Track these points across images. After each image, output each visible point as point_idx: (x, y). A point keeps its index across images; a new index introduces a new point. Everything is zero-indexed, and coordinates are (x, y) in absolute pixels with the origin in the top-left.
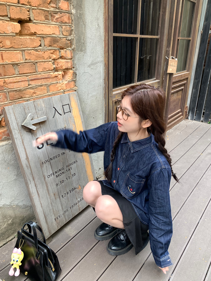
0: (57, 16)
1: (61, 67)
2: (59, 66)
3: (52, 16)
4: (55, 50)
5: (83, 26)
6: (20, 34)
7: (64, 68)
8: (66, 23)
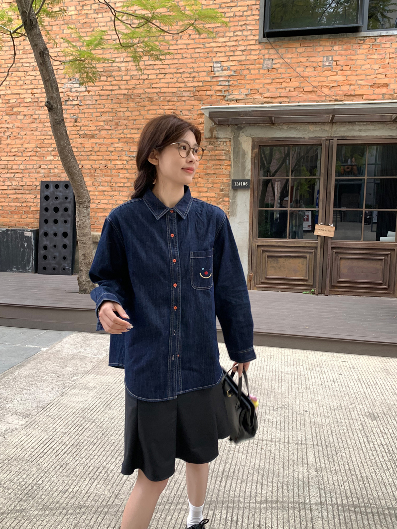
0: (222, 203)
3: (219, 203)
5: (236, 207)
8: (226, 205)
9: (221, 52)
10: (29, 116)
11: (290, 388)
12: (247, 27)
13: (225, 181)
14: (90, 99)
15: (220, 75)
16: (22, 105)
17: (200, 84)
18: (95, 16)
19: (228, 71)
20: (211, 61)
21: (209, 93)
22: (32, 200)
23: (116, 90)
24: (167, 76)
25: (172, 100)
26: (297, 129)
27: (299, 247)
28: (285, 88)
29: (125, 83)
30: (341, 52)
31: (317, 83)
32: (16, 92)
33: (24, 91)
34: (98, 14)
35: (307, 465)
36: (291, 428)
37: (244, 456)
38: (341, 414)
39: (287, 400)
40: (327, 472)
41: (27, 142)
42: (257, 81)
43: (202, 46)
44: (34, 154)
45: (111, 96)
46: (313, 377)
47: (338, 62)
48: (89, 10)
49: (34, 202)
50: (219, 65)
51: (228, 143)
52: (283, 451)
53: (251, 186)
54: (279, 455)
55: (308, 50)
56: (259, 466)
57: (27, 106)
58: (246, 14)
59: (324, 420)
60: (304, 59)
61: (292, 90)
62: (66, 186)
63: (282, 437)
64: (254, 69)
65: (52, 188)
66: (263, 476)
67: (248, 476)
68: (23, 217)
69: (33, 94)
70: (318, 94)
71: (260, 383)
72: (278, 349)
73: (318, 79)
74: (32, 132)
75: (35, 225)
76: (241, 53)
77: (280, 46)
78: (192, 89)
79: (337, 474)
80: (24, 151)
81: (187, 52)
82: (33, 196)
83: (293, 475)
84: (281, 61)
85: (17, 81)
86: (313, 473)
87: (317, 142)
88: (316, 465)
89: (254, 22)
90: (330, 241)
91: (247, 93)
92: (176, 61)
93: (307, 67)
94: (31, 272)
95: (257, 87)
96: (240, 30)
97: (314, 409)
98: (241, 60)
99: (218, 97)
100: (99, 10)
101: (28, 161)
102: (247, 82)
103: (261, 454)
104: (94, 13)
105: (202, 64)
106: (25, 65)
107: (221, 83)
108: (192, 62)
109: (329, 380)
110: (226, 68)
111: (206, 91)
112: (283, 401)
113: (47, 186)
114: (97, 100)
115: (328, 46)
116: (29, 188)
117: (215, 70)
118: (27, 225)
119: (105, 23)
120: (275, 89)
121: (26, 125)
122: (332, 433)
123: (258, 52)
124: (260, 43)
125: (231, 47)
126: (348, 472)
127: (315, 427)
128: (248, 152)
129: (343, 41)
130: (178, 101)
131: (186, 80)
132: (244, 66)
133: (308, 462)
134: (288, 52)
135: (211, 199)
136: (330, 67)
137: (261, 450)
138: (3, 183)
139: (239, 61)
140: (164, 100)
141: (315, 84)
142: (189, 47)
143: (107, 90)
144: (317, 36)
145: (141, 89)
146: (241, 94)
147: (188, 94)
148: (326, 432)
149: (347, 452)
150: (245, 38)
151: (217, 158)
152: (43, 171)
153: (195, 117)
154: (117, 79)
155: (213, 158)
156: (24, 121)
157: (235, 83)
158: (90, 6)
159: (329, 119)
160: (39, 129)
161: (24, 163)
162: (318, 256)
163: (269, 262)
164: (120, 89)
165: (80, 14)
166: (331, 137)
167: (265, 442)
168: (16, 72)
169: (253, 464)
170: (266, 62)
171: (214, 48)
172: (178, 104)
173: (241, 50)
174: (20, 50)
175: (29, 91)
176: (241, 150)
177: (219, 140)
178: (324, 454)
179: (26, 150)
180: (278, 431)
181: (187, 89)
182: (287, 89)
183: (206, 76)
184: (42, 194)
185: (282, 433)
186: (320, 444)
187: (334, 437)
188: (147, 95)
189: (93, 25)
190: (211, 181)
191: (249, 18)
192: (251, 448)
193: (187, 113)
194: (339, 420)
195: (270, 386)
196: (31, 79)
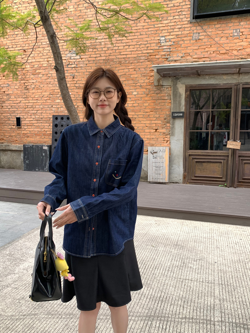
0: (166, 128)
1: (166, 140)
4: (164, 136)
5: (174, 129)
6: (155, 132)
9: (165, 30)
10: (46, 75)
11: (206, 247)
12: (182, 13)
13: (167, 113)
14: (82, 63)
15: (165, 45)
16: (42, 68)
17: (152, 51)
18: (86, 11)
19: (170, 42)
20: (159, 36)
21: (157, 57)
22: (47, 127)
23: (98, 57)
24: (130, 47)
25: (134, 62)
26: (215, 78)
27: (217, 156)
28: (207, 52)
29: (104, 53)
30: (246, 26)
31: (229, 47)
32: (38, 60)
33: (43, 60)
34: (87, 10)
35: (214, 297)
36: (205, 272)
37: (173, 289)
38: (239, 265)
39: (203, 254)
40: (227, 302)
41: (44, 91)
42: (189, 48)
43: (153, 26)
44: (49, 99)
45: (95, 61)
46: (222, 241)
47: (244, 33)
48: (81, 7)
49: (48, 128)
50: (164, 38)
51: (169, 88)
52: (199, 287)
53: (185, 116)
54: (196, 289)
55: (223, 26)
56: (183, 296)
57: (45, 69)
58: (181, 4)
59: (227, 269)
60: (220, 32)
61: (212, 52)
62: (68, 118)
63: (199, 278)
64: (187, 40)
65: (59, 119)
66: (184, 302)
67: (175, 301)
68: (42, 138)
69: (48, 61)
70: (229, 55)
71: (187, 244)
72: (200, 222)
73: (229, 45)
74: (47, 85)
75: (49, 142)
76: (178, 30)
77: (204, 24)
78: (146, 54)
79: (233, 303)
80: (43, 97)
81: (143, 31)
82: (48, 125)
83: (204, 302)
84: (205, 34)
85: (39, 54)
86: (217, 302)
87: (228, 86)
88: (220, 297)
89: (187, 10)
90: (237, 152)
91: (182, 55)
92: (136, 37)
93: (222, 37)
94: (47, 172)
95: (188, 51)
96: (177, 15)
97: (221, 261)
98: (178, 35)
99: (163, 59)
100: (88, 7)
101: (45, 103)
102: (182, 49)
103: (184, 288)
104: (85, 9)
105: (153, 38)
106: (43, 43)
107: (165, 50)
108: (146, 37)
109: (233, 243)
110: (169, 40)
111: (155, 55)
112: (201, 255)
113: (57, 118)
114: (86, 64)
115: (237, 22)
116: (46, 119)
117: (161, 41)
118: (45, 142)
119: (92, 15)
120: (200, 53)
121: (44, 80)
122: (232, 277)
123: (189, 29)
124: (190, 23)
125: (172, 27)
126: (241, 303)
127: (221, 273)
128: (182, 94)
129: (247, 19)
130: (138, 63)
131: (142, 49)
132: (180, 38)
133: (215, 295)
134: (209, 28)
135: (158, 125)
136: (238, 37)
137: (185, 286)
138: (30, 117)
139: (177, 35)
140: (129, 63)
141: (228, 48)
142: (144, 27)
143: (93, 57)
144: (229, 16)
145: (114, 56)
146: (178, 56)
147: (143, 58)
148: (228, 276)
149: (242, 290)
150: (181, 20)
151: (162, 98)
152: (54, 109)
153: (148, 72)
154: (99, 50)
155: (160, 98)
156: (43, 78)
157: (174, 50)
158: (82, 5)
159: (237, 71)
160: (51, 83)
161: (43, 104)
162: (230, 162)
163: (196, 165)
164: (101, 56)
165: (77, 10)
166: (238, 83)
167: (187, 281)
168: (38, 48)
169: (178, 294)
170: (194, 35)
171: (161, 28)
172: (138, 64)
173: (178, 28)
174: (40, 34)
175: (46, 60)
176: (178, 92)
177: (164, 87)
178: (225, 290)
179: (44, 96)
180: (196, 274)
181: (143, 55)
182: (209, 52)
183: (155, 46)
184: (54, 123)
185: (199, 275)
186: (224, 284)
187: (233, 280)
188: (118, 60)
189: (85, 17)
190: (158, 114)
191: (183, 7)
192: (178, 284)
193: (143, 70)
194: (238, 269)
195: (193, 245)
196: (47, 52)
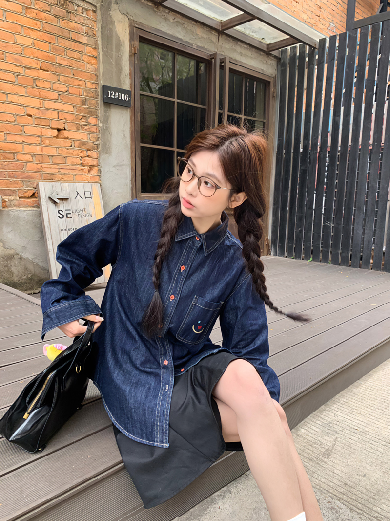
0: (86, 127)
1: (88, 163)
2: (86, 162)
3: (82, 127)
4: (83, 150)
5: (109, 135)
6: (57, 137)
7: (90, 164)
8: (93, 132)
51: (91, 13)
53: (132, 104)
128: (124, 42)
135: (67, 116)
